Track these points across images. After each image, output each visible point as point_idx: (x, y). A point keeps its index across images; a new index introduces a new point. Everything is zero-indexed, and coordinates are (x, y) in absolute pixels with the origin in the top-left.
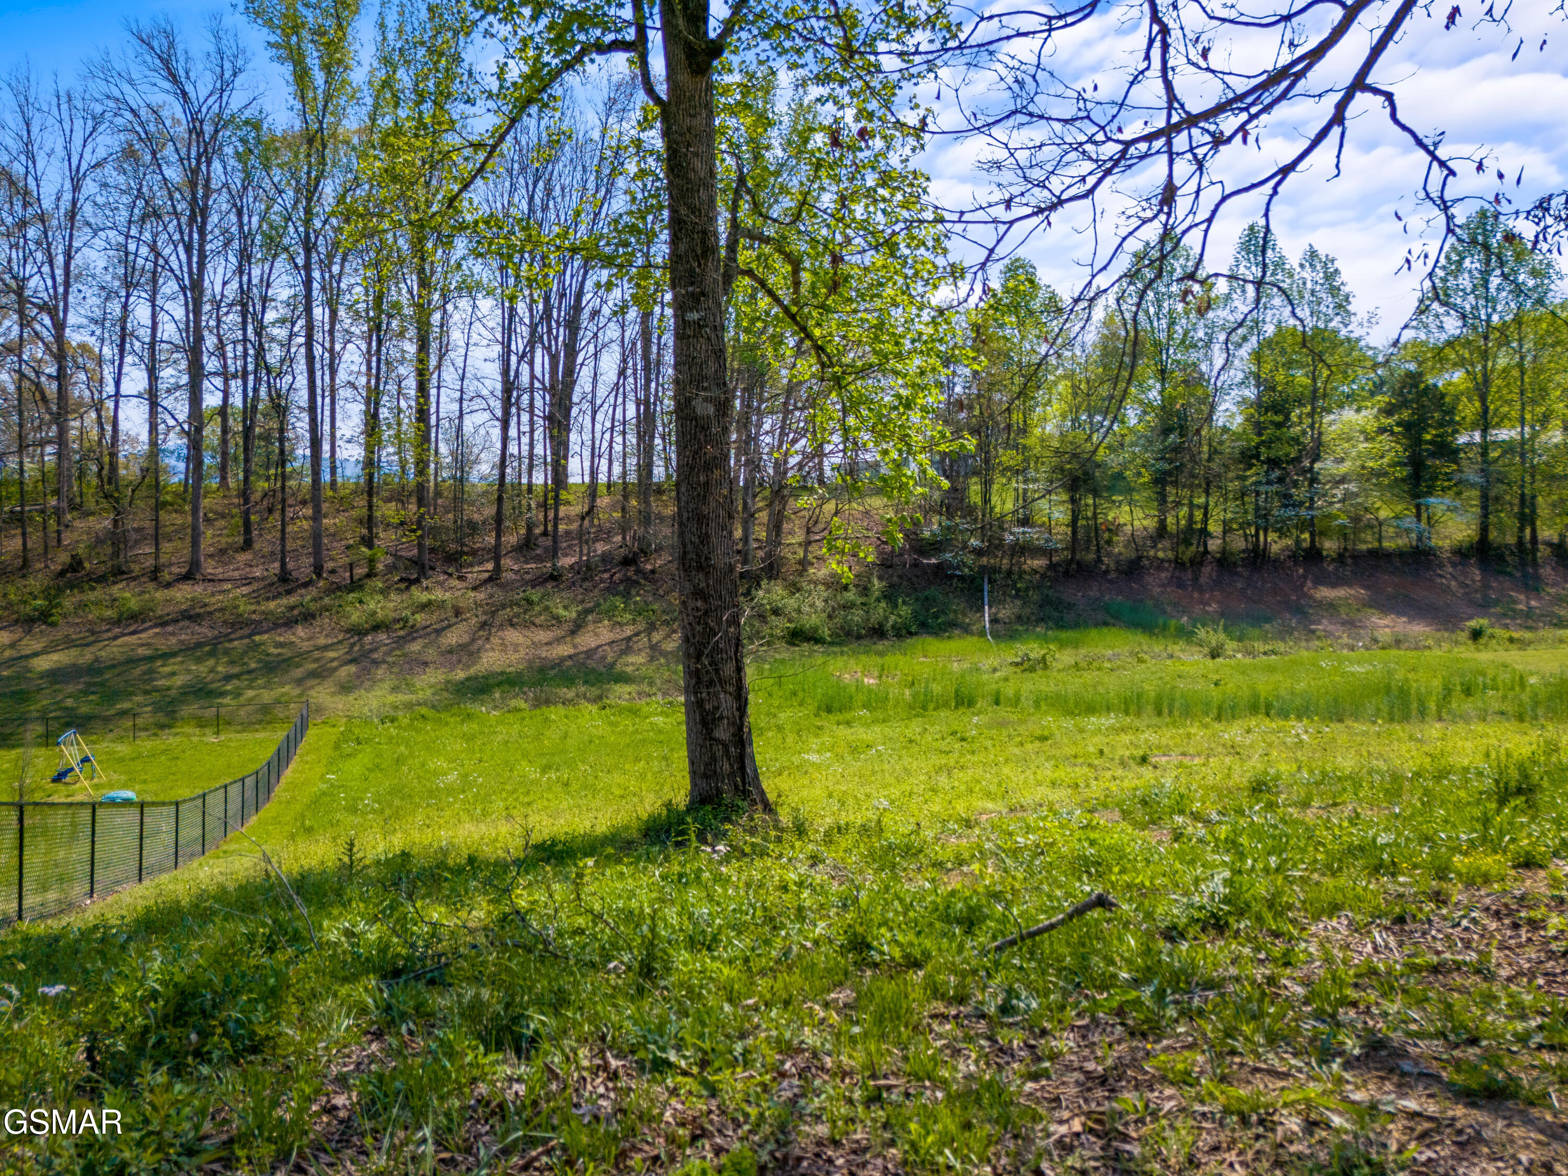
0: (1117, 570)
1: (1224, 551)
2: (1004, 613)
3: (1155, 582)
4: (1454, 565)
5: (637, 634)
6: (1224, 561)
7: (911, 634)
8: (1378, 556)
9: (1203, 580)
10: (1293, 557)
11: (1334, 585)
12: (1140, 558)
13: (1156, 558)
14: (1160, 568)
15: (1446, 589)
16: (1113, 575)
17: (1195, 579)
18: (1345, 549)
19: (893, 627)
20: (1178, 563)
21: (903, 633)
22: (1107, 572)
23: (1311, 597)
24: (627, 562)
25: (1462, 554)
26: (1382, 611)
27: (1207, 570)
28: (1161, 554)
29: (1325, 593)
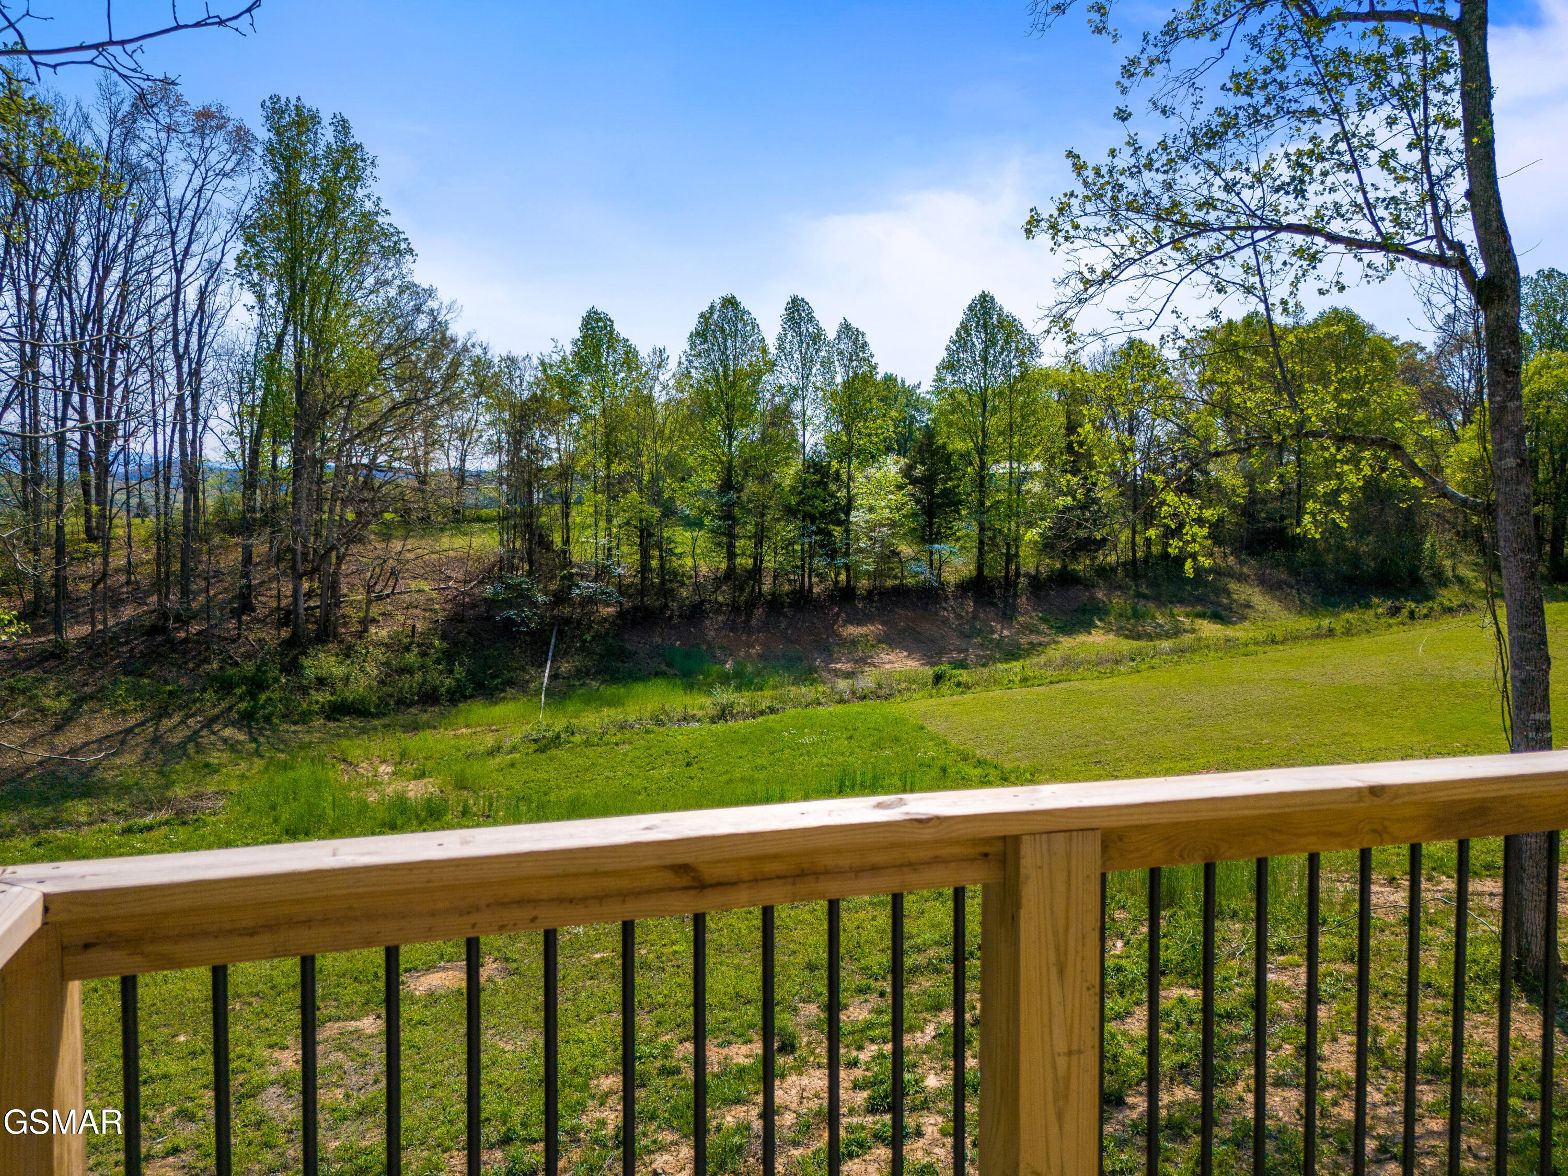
0: (680, 616)
1: (773, 594)
2: (565, 667)
3: (712, 627)
4: (955, 598)
5: (142, 724)
6: (774, 604)
7: (465, 698)
8: (901, 592)
9: (754, 622)
10: (831, 597)
11: (860, 623)
12: (702, 602)
13: (716, 602)
14: (718, 612)
15: (945, 621)
16: (675, 621)
17: (748, 621)
18: (875, 588)
19: (448, 691)
20: (735, 608)
21: (457, 696)
22: (671, 617)
23: (839, 635)
24: (153, 631)
25: (965, 587)
26: (890, 645)
27: (759, 612)
28: (720, 599)
29: (853, 630)
